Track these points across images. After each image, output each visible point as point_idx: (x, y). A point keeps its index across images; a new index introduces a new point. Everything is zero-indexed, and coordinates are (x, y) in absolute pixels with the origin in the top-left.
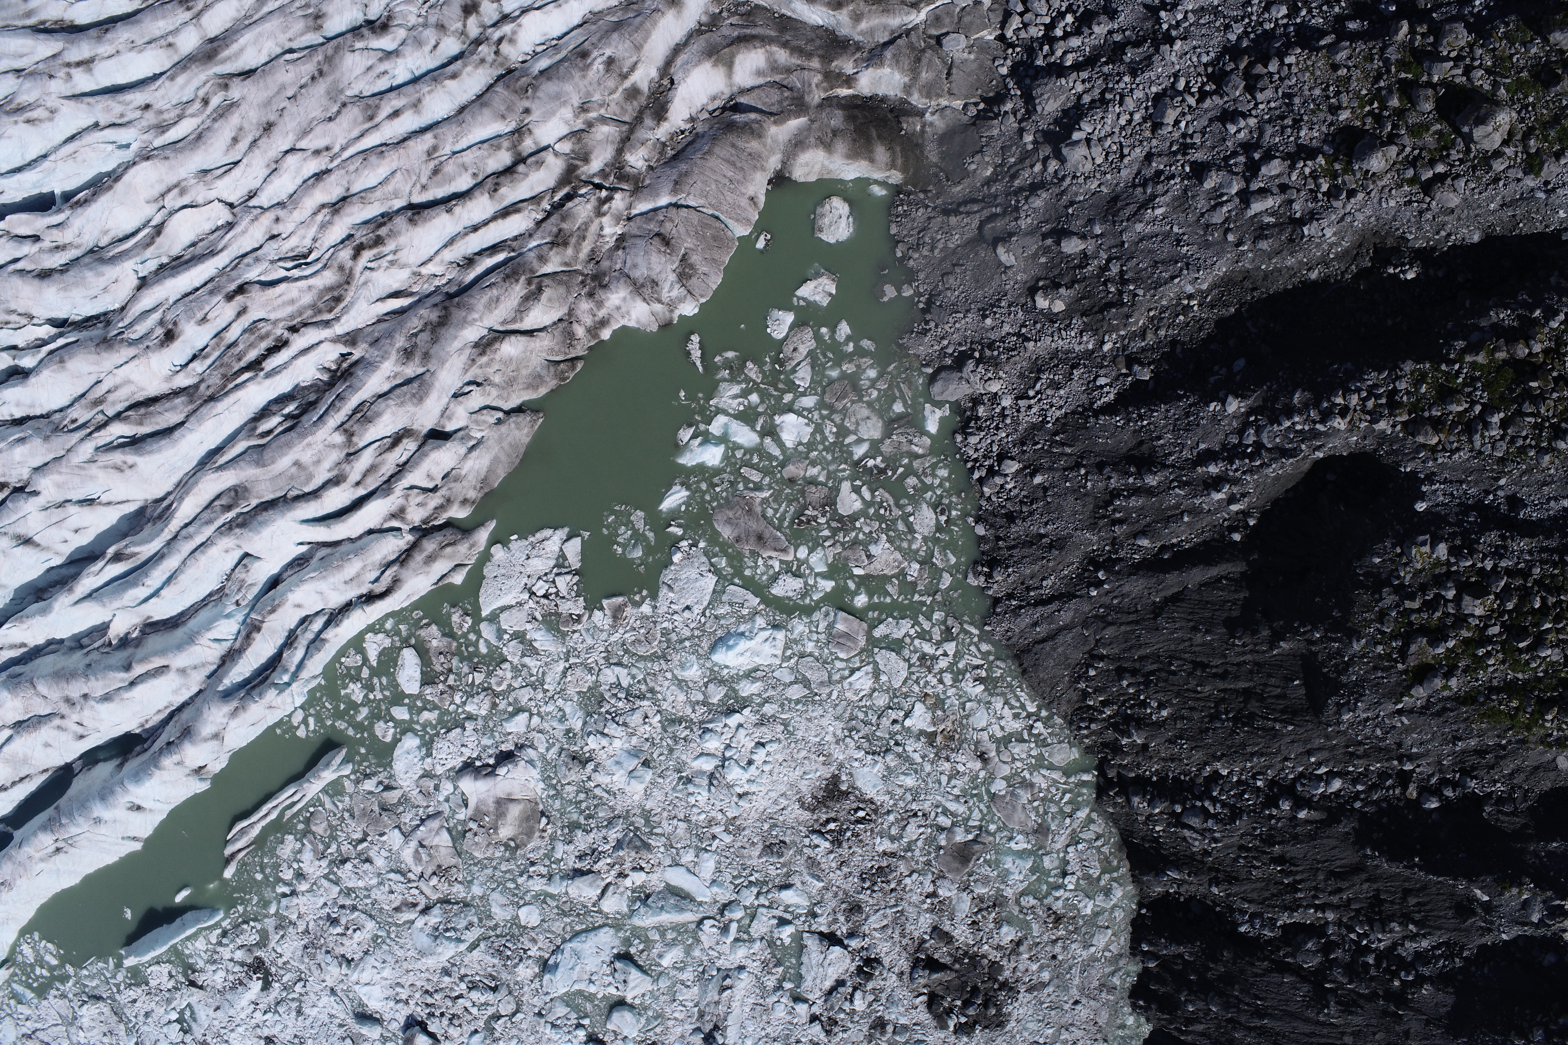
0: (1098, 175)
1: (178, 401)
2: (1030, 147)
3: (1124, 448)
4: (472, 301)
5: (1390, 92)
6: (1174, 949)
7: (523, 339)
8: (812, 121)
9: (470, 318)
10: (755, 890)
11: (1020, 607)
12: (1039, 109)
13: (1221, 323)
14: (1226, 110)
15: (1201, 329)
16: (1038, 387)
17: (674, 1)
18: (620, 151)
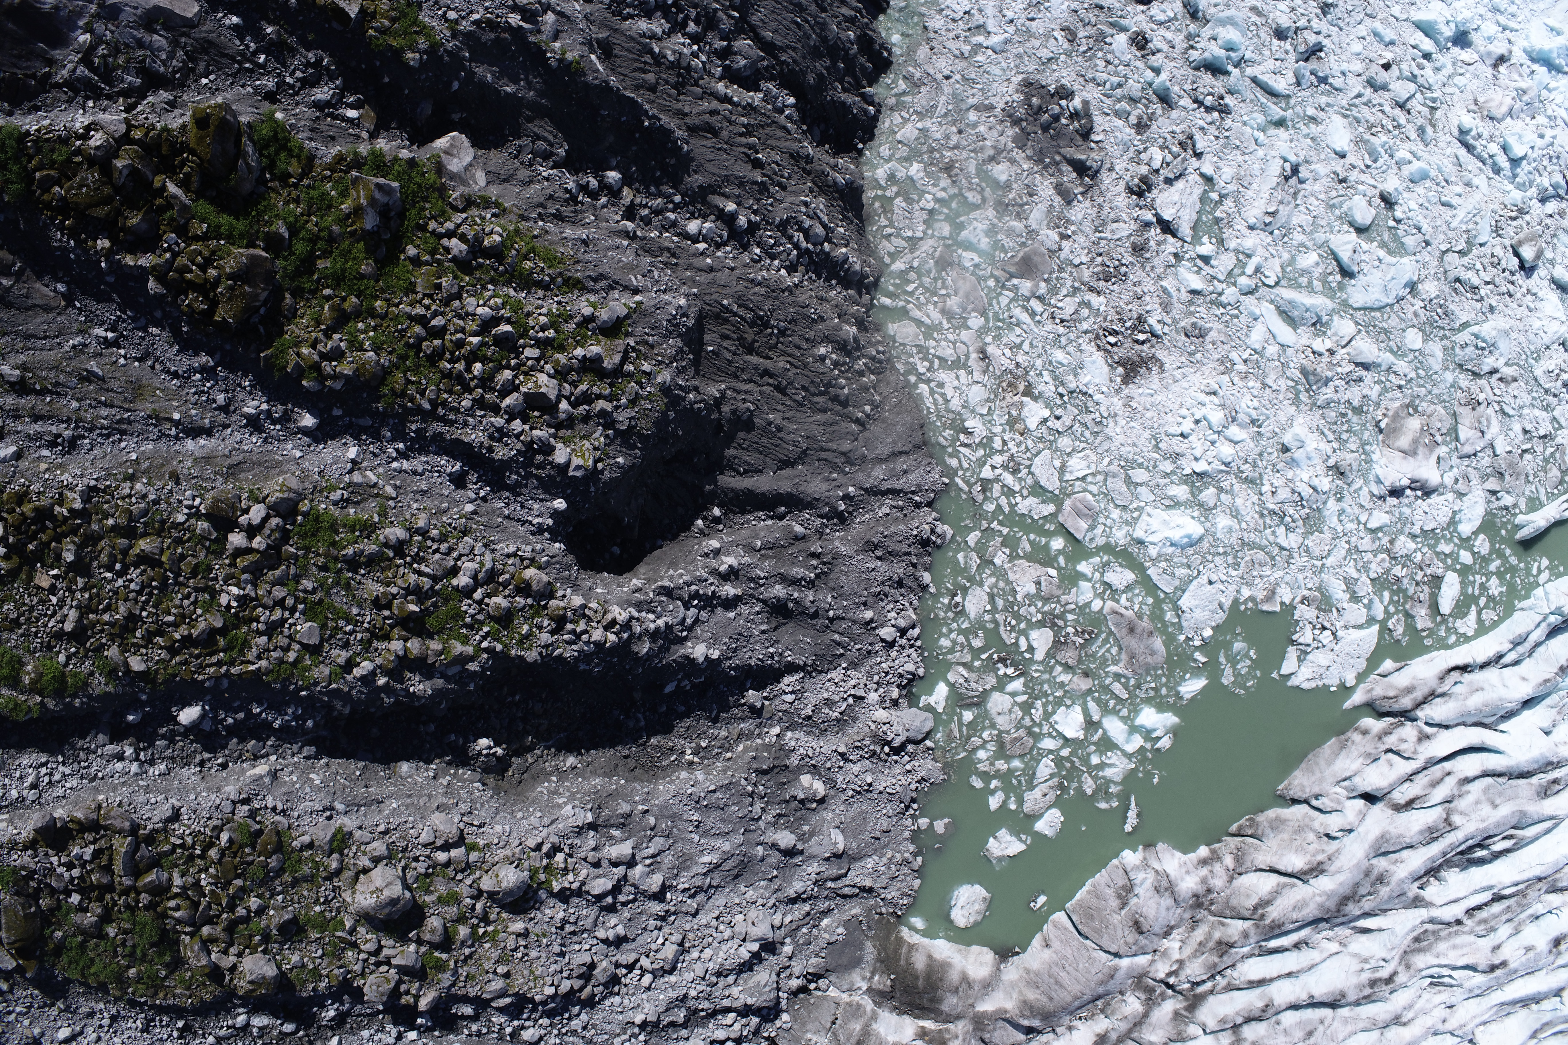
0: (744, 903)
1: (1563, 884)
2: (788, 940)
3: (790, 627)
4: (1315, 912)
5: (463, 944)
6: (849, 99)
7: (1281, 867)
8: (973, 1006)
9: (1324, 896)
10: (1223, 299)
11: (913, 493)
14: (617, 948)
15: (688, 729)
16: (844, 705)
18: (1146, 1015)
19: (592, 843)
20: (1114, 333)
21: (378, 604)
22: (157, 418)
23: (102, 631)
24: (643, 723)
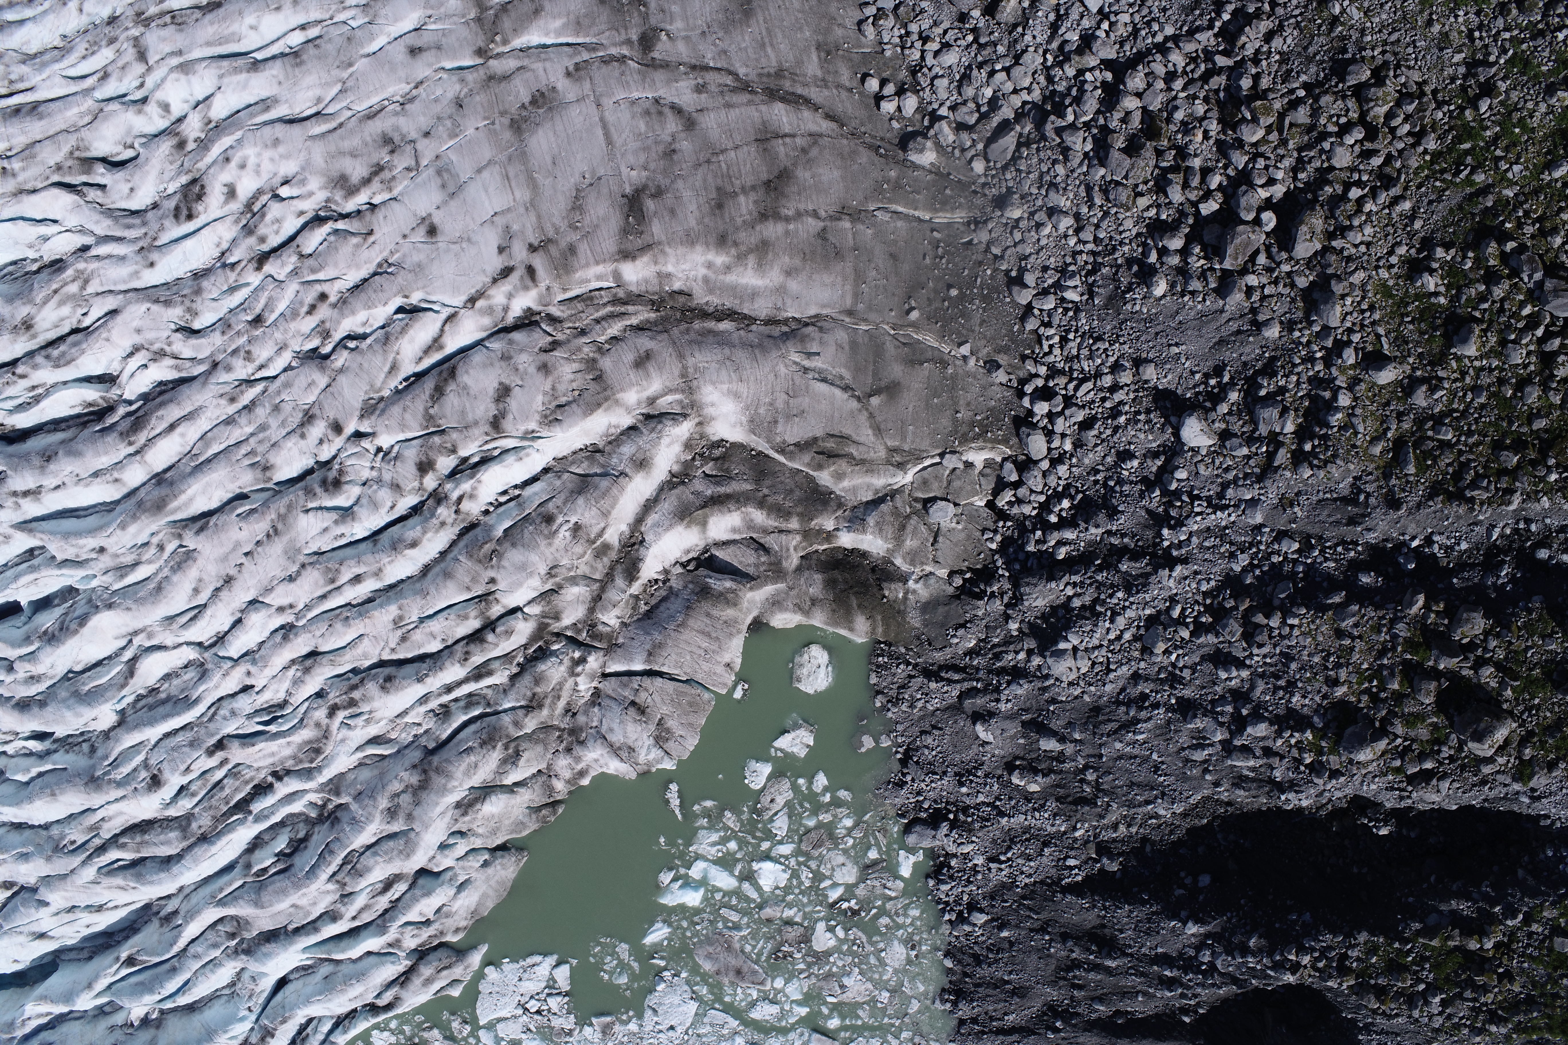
0: (1082, 683)
1: (173, 835)
3: (1087, 927)
4: (451, 768)
5: (1391, 671)
7: (503, 797)
8: (791, 588)
9: (450, 786)
11: (984, 1033)
12: (1026, 603)
13: (1191, 831)
14: (1220, 651)
15: (1171, 832)
16: (1009, 855)
17: (642, 464)
18: (591, 610)
19: (1276, 773)
21: (1508, 976)
24: (1219, 836)
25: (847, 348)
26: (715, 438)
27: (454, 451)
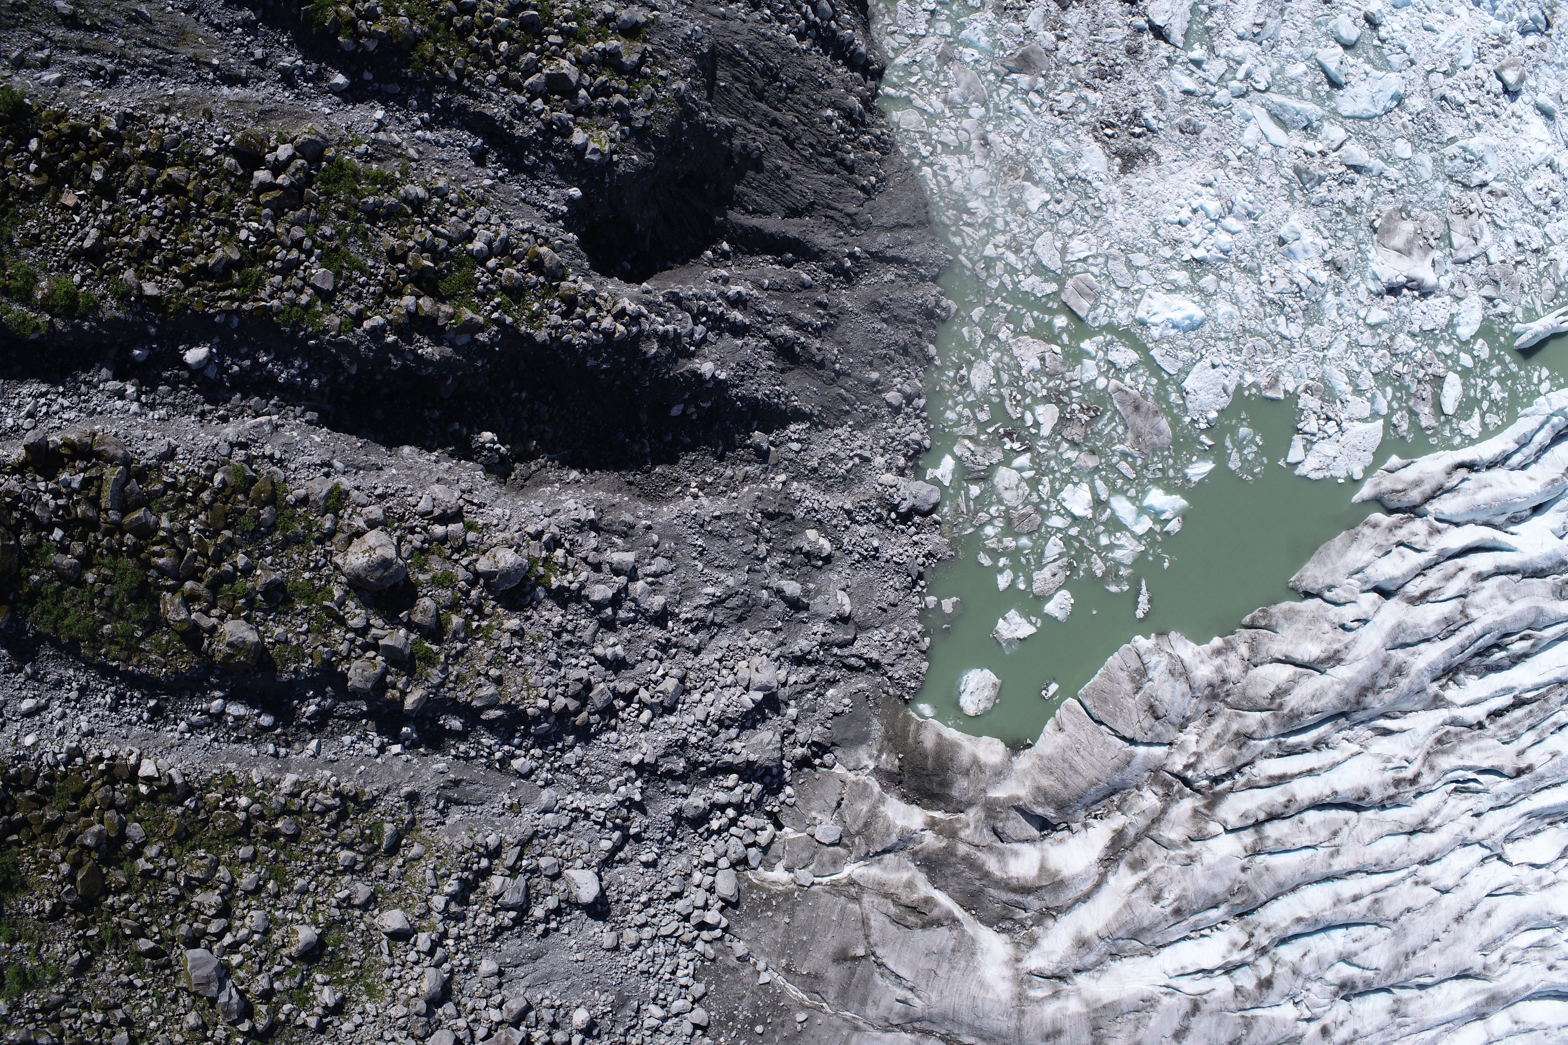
0: (748, 649)
2: (792, 703)
3: (798, 373)
4: (1335, 702)
5: (455, 635)
7: (1296, 657)
8: (984, 791)
9: (1343, 686)
10: (1216, 99)
11: (918, 264)
12: (777, 737)
13: (673, 461)
14: (616, 673)
15: (693, 462)
16: (850, 464)
17: (1083, 944)
18: (1164, 811)
19: (593, 543)
20: (1111, 125)
21: (393, 256)
22: (197, 62)
23: (120, 254)
24: (648, 450)
25: (870, 1001)
26: (1005, 937)
27: (1238, 990)
